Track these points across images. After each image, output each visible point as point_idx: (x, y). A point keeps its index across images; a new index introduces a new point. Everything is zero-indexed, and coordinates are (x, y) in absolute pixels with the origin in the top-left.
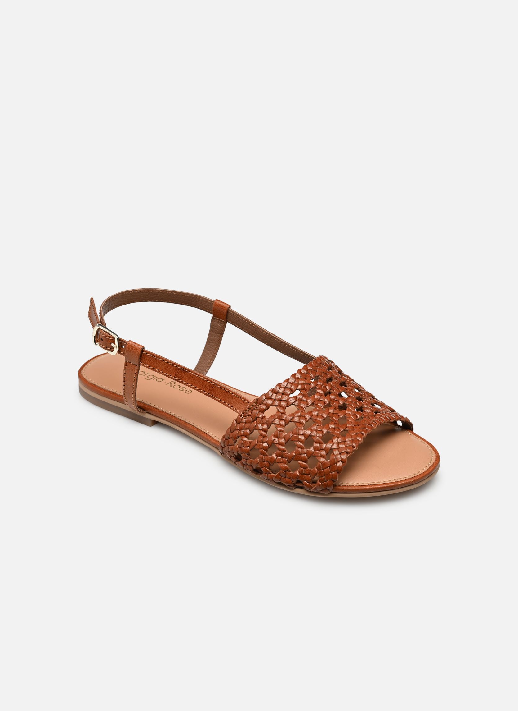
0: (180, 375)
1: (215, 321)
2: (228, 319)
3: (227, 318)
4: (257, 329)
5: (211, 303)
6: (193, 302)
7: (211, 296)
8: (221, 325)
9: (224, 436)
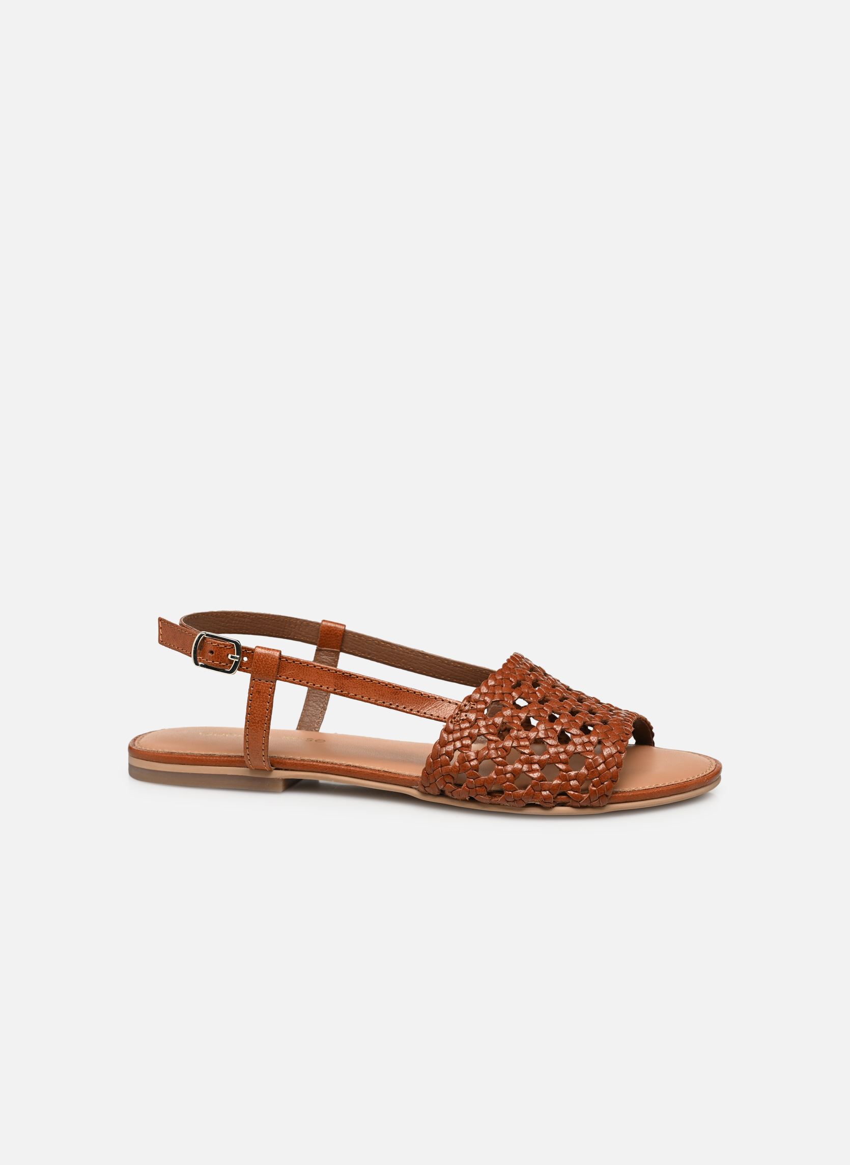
0: (343, 684)
1: (322, 654)
2: (343, 647)
3: (342, 645)
4: (394, 649)
5: (315, 626)
6: (286, 629)
7: (315, 617)
8: (331, 659)
9: (425, 769)
